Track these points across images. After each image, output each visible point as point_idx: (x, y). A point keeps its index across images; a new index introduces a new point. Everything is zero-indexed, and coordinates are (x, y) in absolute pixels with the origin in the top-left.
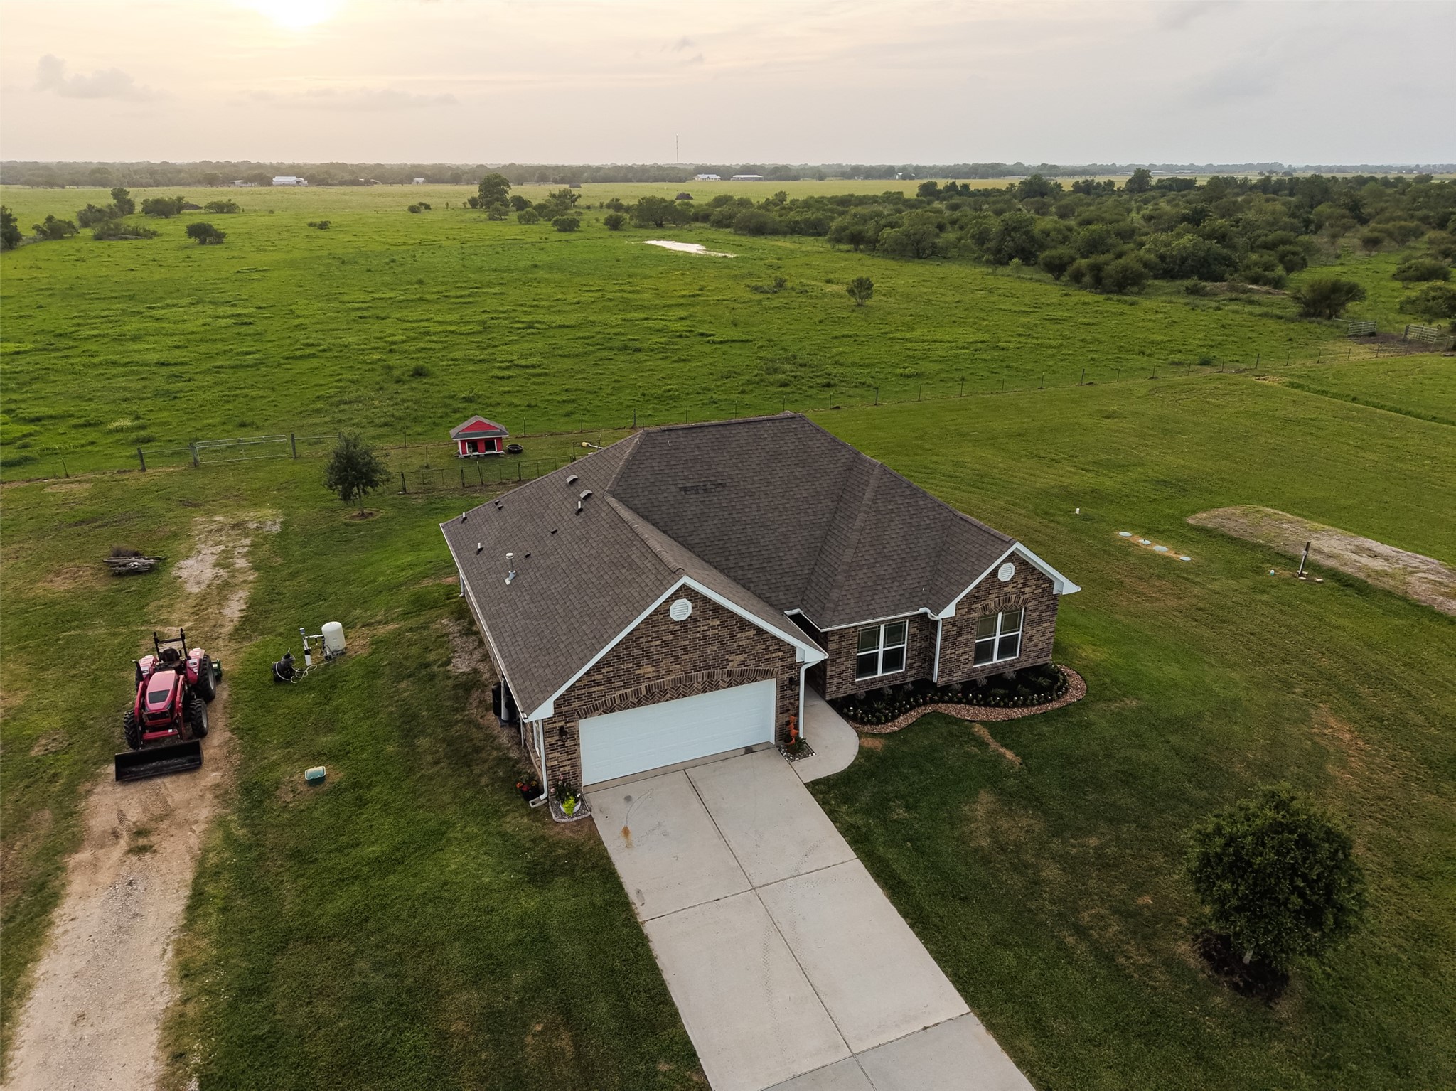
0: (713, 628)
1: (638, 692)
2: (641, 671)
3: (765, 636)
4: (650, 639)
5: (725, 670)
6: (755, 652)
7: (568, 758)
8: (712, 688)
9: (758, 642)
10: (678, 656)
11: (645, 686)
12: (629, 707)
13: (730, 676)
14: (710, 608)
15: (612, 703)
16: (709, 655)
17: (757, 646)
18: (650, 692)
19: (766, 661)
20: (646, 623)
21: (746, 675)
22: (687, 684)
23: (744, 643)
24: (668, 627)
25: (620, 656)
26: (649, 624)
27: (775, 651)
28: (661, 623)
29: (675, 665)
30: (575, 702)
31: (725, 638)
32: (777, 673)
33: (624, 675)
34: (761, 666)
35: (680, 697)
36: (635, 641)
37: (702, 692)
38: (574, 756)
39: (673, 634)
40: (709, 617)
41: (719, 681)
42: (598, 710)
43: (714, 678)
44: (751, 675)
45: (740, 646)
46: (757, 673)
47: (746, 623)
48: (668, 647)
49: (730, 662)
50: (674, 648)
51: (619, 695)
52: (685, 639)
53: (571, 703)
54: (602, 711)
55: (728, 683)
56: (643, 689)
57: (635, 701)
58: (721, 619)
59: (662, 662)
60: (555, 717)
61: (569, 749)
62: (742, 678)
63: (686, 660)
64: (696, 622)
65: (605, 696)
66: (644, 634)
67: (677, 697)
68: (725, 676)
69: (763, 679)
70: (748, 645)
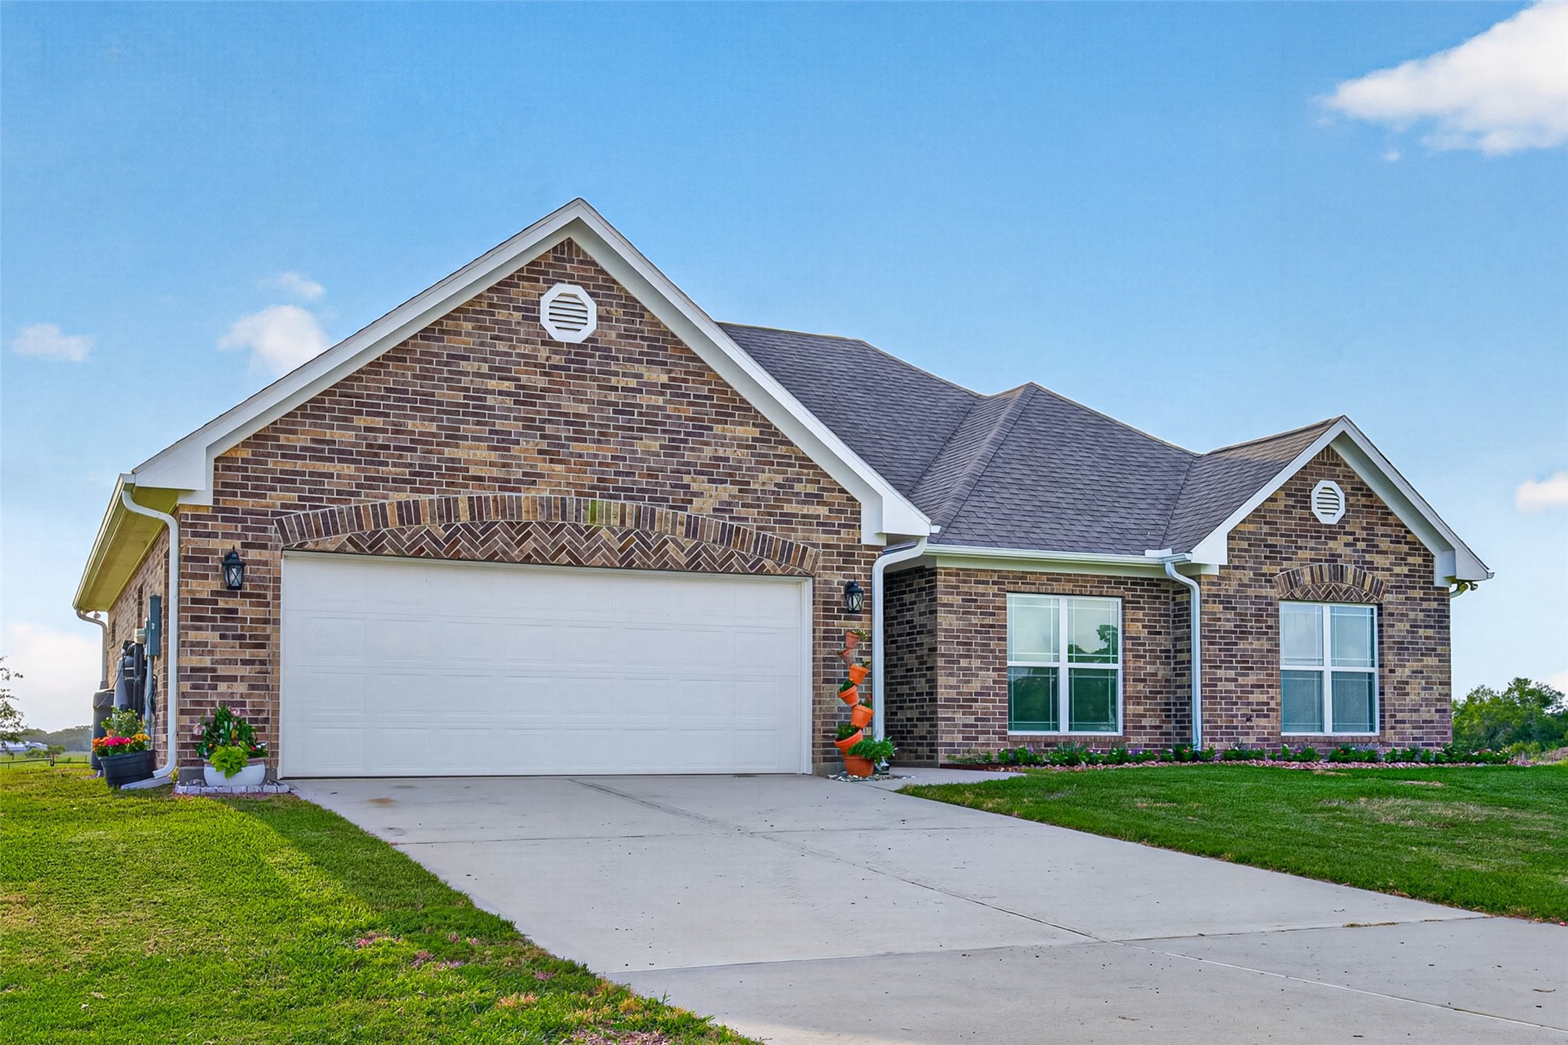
0: (652, 388)
1: (447, 511)
2: (459, 454)
3: (782, 450)
4: (485, 368)
5: (682, 515)
6: (757, 487)
7: (248, 653)
8: (649, 558)
9: (764, 461)
10: (559, 438)
11: (470, 499)
12: (422, 550)
13: (695, 536)
14: (642, 332)
15: (377, 525)
16: (642, 460)
17: (763, 472)
18: (481, 517)
19: (787, 518)
20: (477, 320)
21: (735, 546)
22: (582, 525)
23: (729, 453)
24: (534, 350)
25: (406, 392)
26: (486, 329)
27: (810, 498)
28: (517, 332)
29: (552, 461)
30: (274, 489)
31: (680, 425)
32: (816, 562)
33: (415, 450)
34: (773, 529)
35: (564, 557)
36: (447, 364)
37: (622, 561)
38: (262, 654)
39: (545, 374)
40: (641, 353)
41: (665, 542)
42: (336, 532)
43: (652, 528)
44: (748, 550)
45: (721, 459)
46: (764, 545)
47: (734, 401)
48: (534, 404)
49: (695, 494)
50: (550, 413)
51: (399, 503)
52: (578, 397)
53: (265, 488)
54: (350, 540)
55: (690, 552)
56: (463, 506)
57: (440, 533)
58: (670, 371)
59: (517, 443)
60: (215, 518)
61: (251, 629)
62: (725, 551)
63: (580, 456)
64: (607, 358)
65: (358, 494)
66: (471, 350)
67: (553, 558)
68: (681, 530)
69: (779, 571)
70: (740, 461)
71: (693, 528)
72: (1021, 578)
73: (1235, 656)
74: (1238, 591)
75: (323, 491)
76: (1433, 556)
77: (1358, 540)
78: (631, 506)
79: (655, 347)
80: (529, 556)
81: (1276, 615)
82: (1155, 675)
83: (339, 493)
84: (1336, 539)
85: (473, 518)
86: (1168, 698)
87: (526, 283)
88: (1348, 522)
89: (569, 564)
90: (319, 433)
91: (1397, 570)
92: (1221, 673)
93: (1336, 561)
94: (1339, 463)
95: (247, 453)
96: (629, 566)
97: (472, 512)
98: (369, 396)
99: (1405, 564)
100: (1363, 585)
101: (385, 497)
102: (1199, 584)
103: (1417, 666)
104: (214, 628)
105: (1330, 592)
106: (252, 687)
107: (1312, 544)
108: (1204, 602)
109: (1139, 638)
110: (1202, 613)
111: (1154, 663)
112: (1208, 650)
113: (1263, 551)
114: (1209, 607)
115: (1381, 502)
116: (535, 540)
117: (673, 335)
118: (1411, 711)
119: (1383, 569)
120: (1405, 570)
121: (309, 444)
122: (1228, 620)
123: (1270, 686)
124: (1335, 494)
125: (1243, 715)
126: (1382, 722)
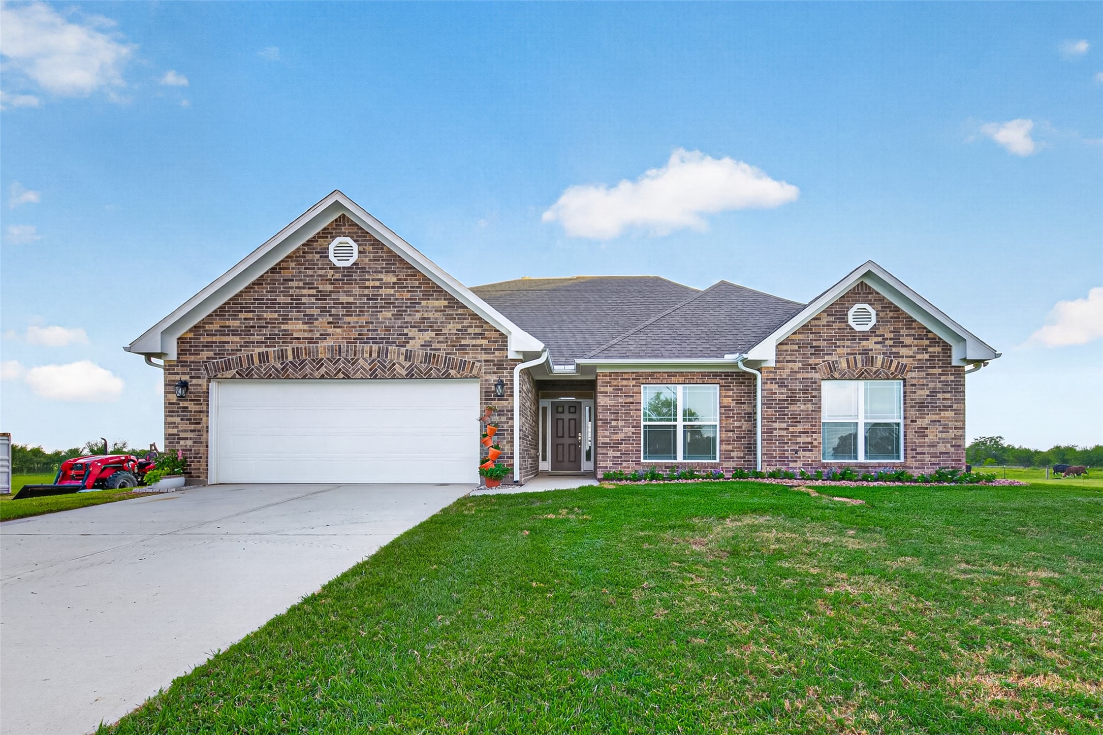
0: (388, 286)
1: (282, 355)
2: (288, 327)
3: (460, 311)
4: (301, 284)
5: (403, 350)
6: (446, 331)
7: (192, 427)
8: (385, 372)
9: (450, 318)
10: (338, 315)
11: (293, 349)
12: (271, 375)
13: (410, 361)
14: (383, 257)
15: (249, 364)
16: (381, 323)
17: (450, 323)
18: (298, 358)
19: (463, 348)
20: (297, 261)
21: (433, 363)
22: (350, 358)
23: (430, 315)
24: (326, 272)
25: (263, 299)
26: (302, 265)
27: (477, 336)
28: (317, 265)
29: (334, 327)
30: (203, 350)
31: (403, 303)
32: (480, 370)
33: (267, 327)
34: (455, 354)
35: (341, 375)
36: (283, 284)
37: (371, 375)
38: (198, 427)
39: (332, 284)
40: (382, 268)
41: (394, 364)
42: (231, 369)
43: (387, 357)
44: (440, 365)
45: (425, 318)
46: (449, 364)
47: (434, 287)
48: (325, 300)
49: (410, 338)
50: (334, 303)
51: (259, 353)
52: (348, 293)
53: (199, 350)
54: (237, 372)
55: (408, 369)
56: (290, 353)
57: (279, 366)
58: (398, 276)
59: (317, 319)
60: (177, 366)
61: (194, 415)
62: (428, 367)
63: (349, 323)
64: (363, 272)
65: (241, 350)
66: (295, 276)
67: (336, 375)
68: (402, 358)
69: (459, 376)
70: (436, 319)
71: (408, 356)
72: (650, 376)
73: (787, 415)
74: (789, 376)
75: (224, 350)
76: (951, 346)
77: (887, 339)
78: (375, 347)
79: (389, 264)
80: (323, 375)
81: (818, 389)
82: (741, 427)
83: (232, 350)
84: (868, 340)
85: (294, 358)
86: (749, 441)
87: (321, 240)
88: (878, 329)
89: (344, 378)
90: (222, 323)
91: (919, 357)
92: (776, 425)
93: (868, 353)
94: (871, 291)
95: (191, 335)
96: (375, 378)
97: (294, 355)
98: (246, 303)
99: (926, 353)
100: (890, 367)
101: (253, 351)
102: (761, 373)
103: (935, 417)
104: (178, 416)
105: (863, 373)
106: (194, 442)
107: (848, 343)
108: (763, 383)
109: (730, 407)
110: (762, 390)
111: (740, 421)
112: (767, 412)
113: (809, 351)
114: (768, 386)
115: (906, 314)
116: (326, 367)
117: (399, 257)
118: (929, 446)
119: (907, 357)
120: (927, 356)
121: (219, 329)
122: (782, 393)
123: (813, 432)
124: (868, 312)
125: (792, 450)
126: (905, 454)
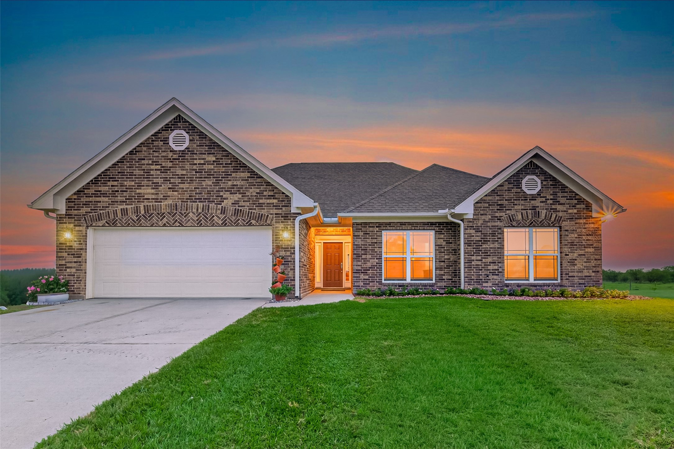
0: (209, 163)
1: (137, 210)
2: (141, 191)
3: (259, 180)
4: (150, 162)
5: (219, 206)
6: (249, 194)
7: (75, 260)
8: (207, 222)
9: (252, 185)
10: (176, 183)
11: (144, 206)
12: (129, 224)
14: (206, 143)
15: (114, 216)
16: (205, 188)
17: (251, 188)
18: (148, 212)
19: (260, 205)
20: (148, 146)
21: (240, 216)
22: (183, 212)
23: (238, 183)
24: (167, 154)
25: (124, 172)
26: (151, 149)
27: (270, 197)
28: (161, 149)
29: (173, 191)
30: (83, 207)
31: (220, 175)
32: (272, 220)
33: (127, 191)
34: (255, 209)
35: (177, 224)
36: (138, 162)
37: (198, 224)
38: (80, 259)
39: (171, 162)
40: (205, 151)
41: (213, 216)
42: (102, 220)
43: (208, 211)
44: (245, 217)
45: (235, 185)
46: (251, 216)
47: (240, 164)
48: (167, 172)
49: (225, 199)
50: (173, 175)
51: (121, 209)
52: (183, 168)
53: (80, 207)
54: (106, 222)
55: (223, 219)
56: (142, 208)
57: (135, 218)
58: (216, 156)
59: (161, 186)
60: (66, 218)
61: (76, 252)
62: (236, 218)
63: (183, 188)
64: (193, 154)
65: (109, 207)
66: (146, 157)
67: (174, 224)
68: (219, 212)
69: (258, 224)
70: (242, 185)
71: (223, 211)
72: (388, 224)
73: (481, 251)
74: (482, 224)
75: (98, 207)
76: (591, 204)
77: (548, 199)
78: (201, 205)
79: (210, 148)
80: (165, 224)
81: (502, 233)
82: (449, 259)
83: (103, 207)
84: (536, 200)
86: (455, 268)
87: (164, 132)
88: (542, 192)
89: (179, 226)
90: (97, 188)
91: (570, 211)
92: (474, 258)
93: (536, 209)
94: (538, 167)
95: (75, 197)
96: (200, 226)
97: (145, 211)
98: (113, 175)
99: (575, 209)
100: (550, 218)
101: (117, 207)
102: (463, 223)
103: (582, 252)
104: (66, 252)
105: (532, 222)
106: (77, 270)
107: (522, 202)
108: (465, 229)
109: (442, 245)
110: (464, 234)
111: (449, 255)
112: (467, 248)
113: (496, 207)
114: (468, 231)
115: (561, 182)
116: (167, 218)
117: (217, 143)
118: (578, 272)
119: (562, 211)
120: (575, 211)
121: (94, 192)
122: (478, 236)
123: (499, 263)
124: (536, 181)
125: (485, 275)
126: (561, 277)
